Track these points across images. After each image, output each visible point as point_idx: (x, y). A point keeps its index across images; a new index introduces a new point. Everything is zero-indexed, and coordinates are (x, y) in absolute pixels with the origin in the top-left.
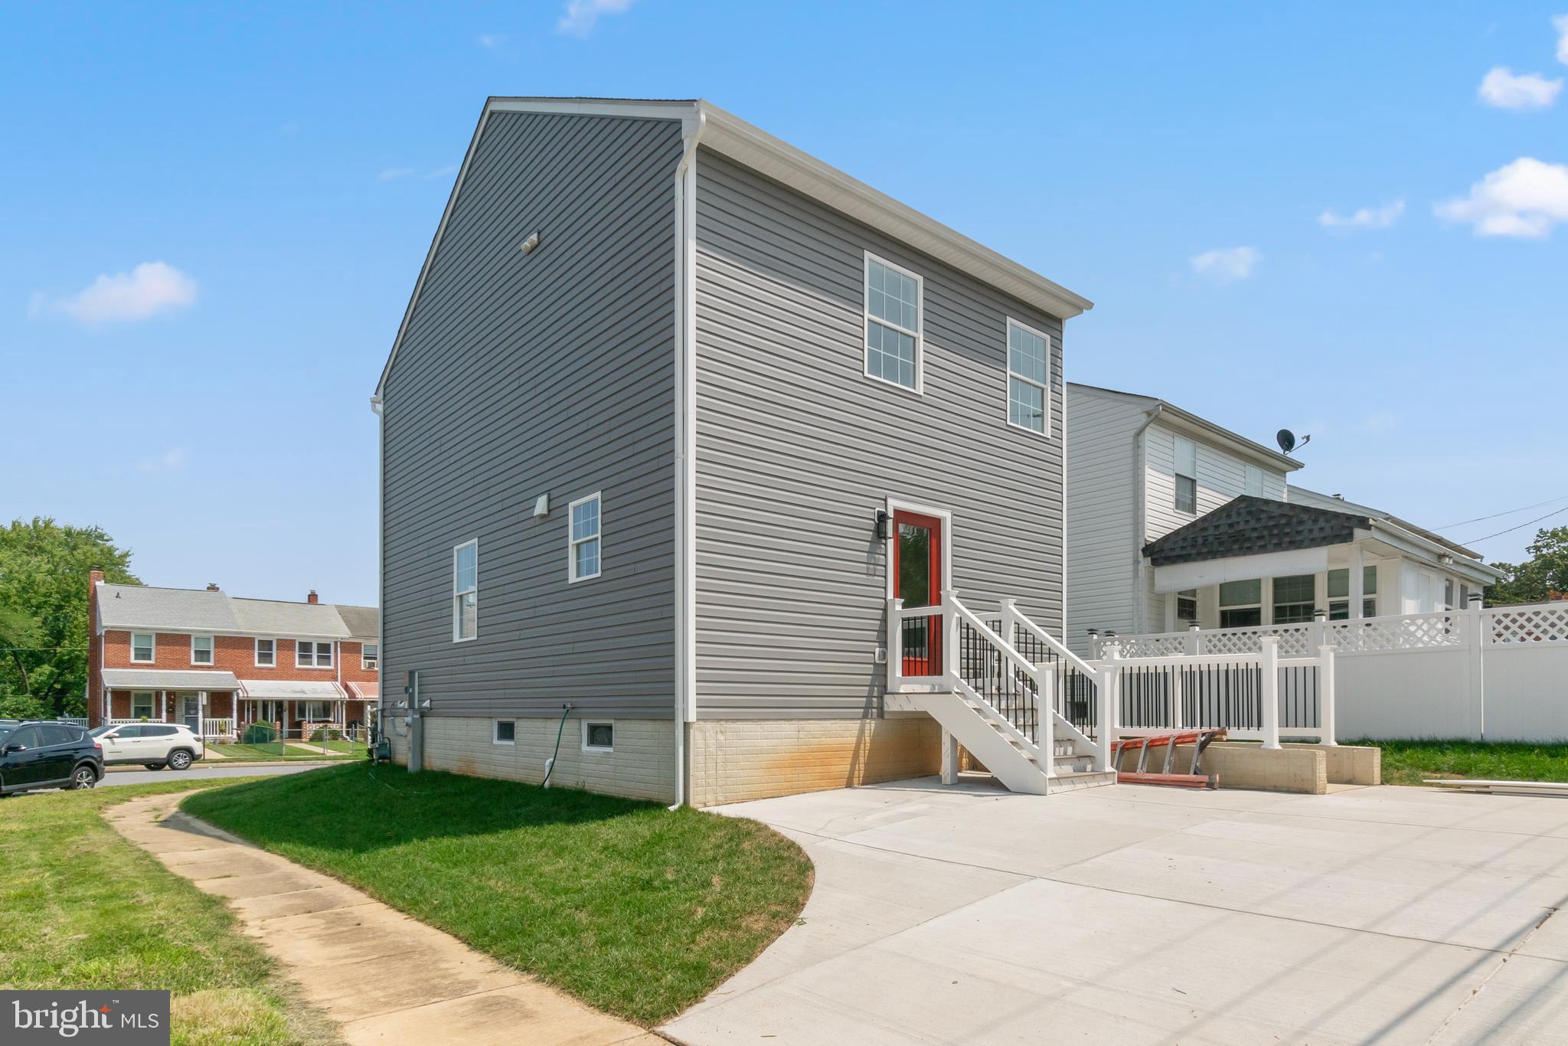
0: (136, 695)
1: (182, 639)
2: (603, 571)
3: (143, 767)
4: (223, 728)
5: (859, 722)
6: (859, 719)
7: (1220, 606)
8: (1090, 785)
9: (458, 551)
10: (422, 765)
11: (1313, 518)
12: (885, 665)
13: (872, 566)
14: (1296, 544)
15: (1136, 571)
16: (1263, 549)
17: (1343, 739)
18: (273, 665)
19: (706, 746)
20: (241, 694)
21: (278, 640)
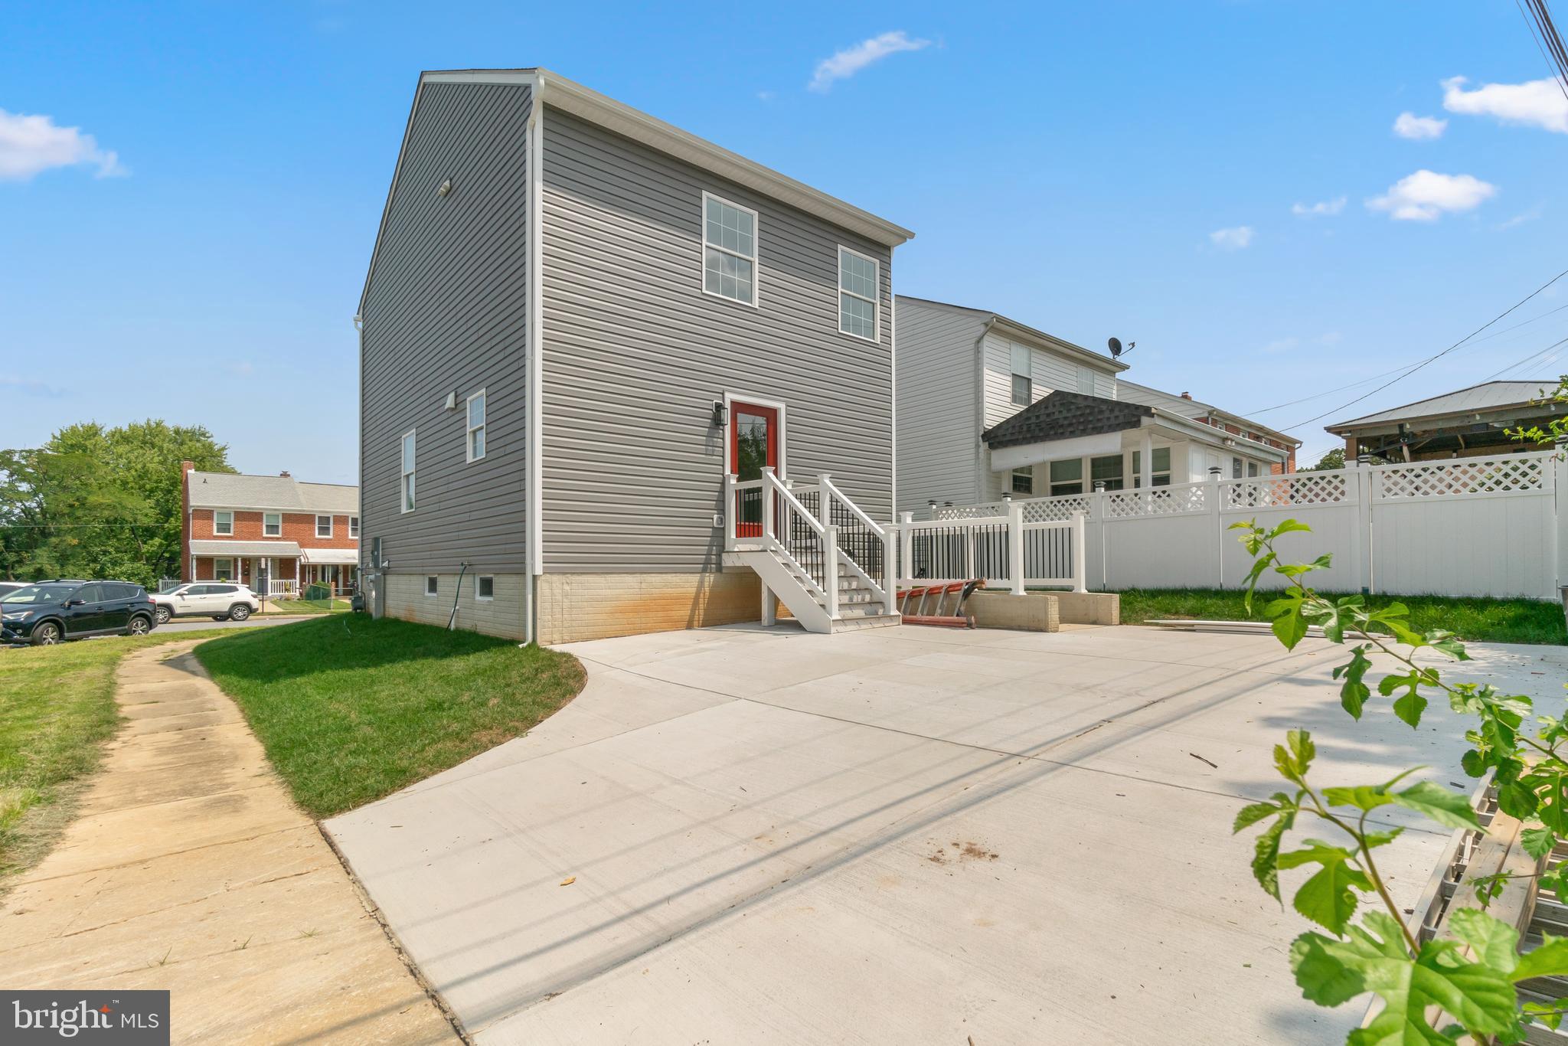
0: (218, 561)
1: (255, 516)
2: (487, 453)
3: (211, 619)
4: (288, 587)
5: (699, 575)
6: (698, 573)
7: (1052, 481)
8: (876, 626)
9: (404, 439)
10: (384, 614)
11: (1110, 408)
12: (724, 529)
13: (711, 448)
14: (1098, 430)
15: (977, 453)
16: (1073, 434)
17: (1093, 587)
18: (331, 537)
19: (553, 594)
20: (303, 560)
21: (334, 516)
